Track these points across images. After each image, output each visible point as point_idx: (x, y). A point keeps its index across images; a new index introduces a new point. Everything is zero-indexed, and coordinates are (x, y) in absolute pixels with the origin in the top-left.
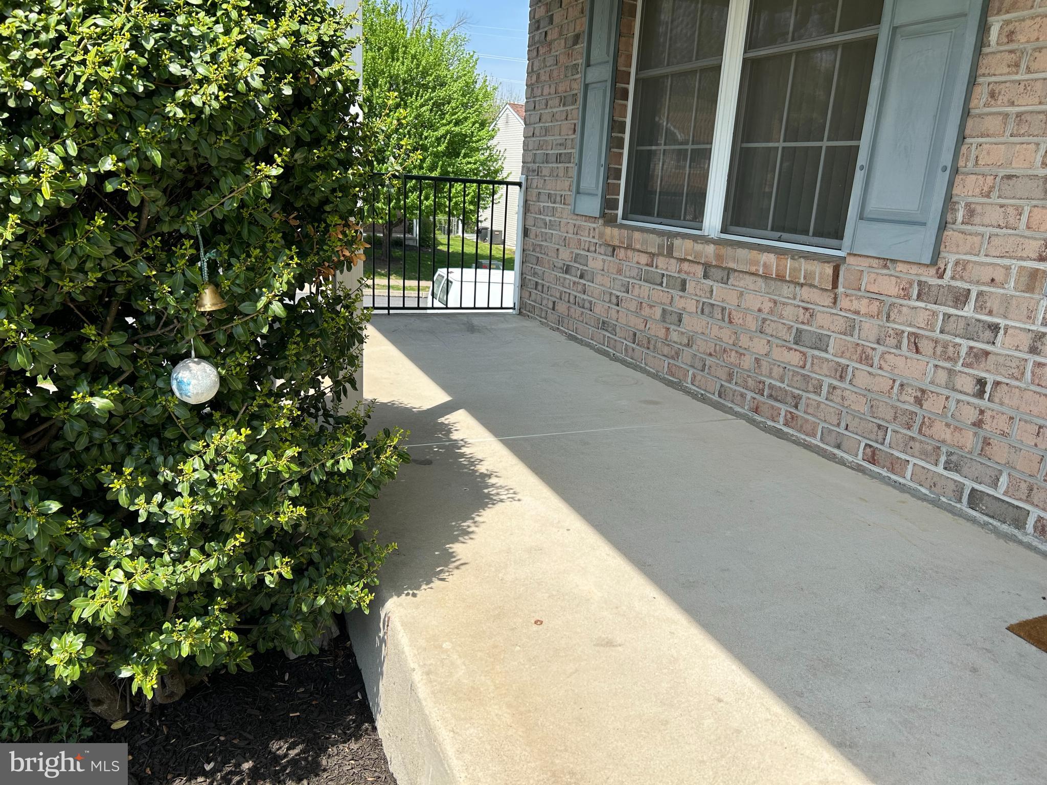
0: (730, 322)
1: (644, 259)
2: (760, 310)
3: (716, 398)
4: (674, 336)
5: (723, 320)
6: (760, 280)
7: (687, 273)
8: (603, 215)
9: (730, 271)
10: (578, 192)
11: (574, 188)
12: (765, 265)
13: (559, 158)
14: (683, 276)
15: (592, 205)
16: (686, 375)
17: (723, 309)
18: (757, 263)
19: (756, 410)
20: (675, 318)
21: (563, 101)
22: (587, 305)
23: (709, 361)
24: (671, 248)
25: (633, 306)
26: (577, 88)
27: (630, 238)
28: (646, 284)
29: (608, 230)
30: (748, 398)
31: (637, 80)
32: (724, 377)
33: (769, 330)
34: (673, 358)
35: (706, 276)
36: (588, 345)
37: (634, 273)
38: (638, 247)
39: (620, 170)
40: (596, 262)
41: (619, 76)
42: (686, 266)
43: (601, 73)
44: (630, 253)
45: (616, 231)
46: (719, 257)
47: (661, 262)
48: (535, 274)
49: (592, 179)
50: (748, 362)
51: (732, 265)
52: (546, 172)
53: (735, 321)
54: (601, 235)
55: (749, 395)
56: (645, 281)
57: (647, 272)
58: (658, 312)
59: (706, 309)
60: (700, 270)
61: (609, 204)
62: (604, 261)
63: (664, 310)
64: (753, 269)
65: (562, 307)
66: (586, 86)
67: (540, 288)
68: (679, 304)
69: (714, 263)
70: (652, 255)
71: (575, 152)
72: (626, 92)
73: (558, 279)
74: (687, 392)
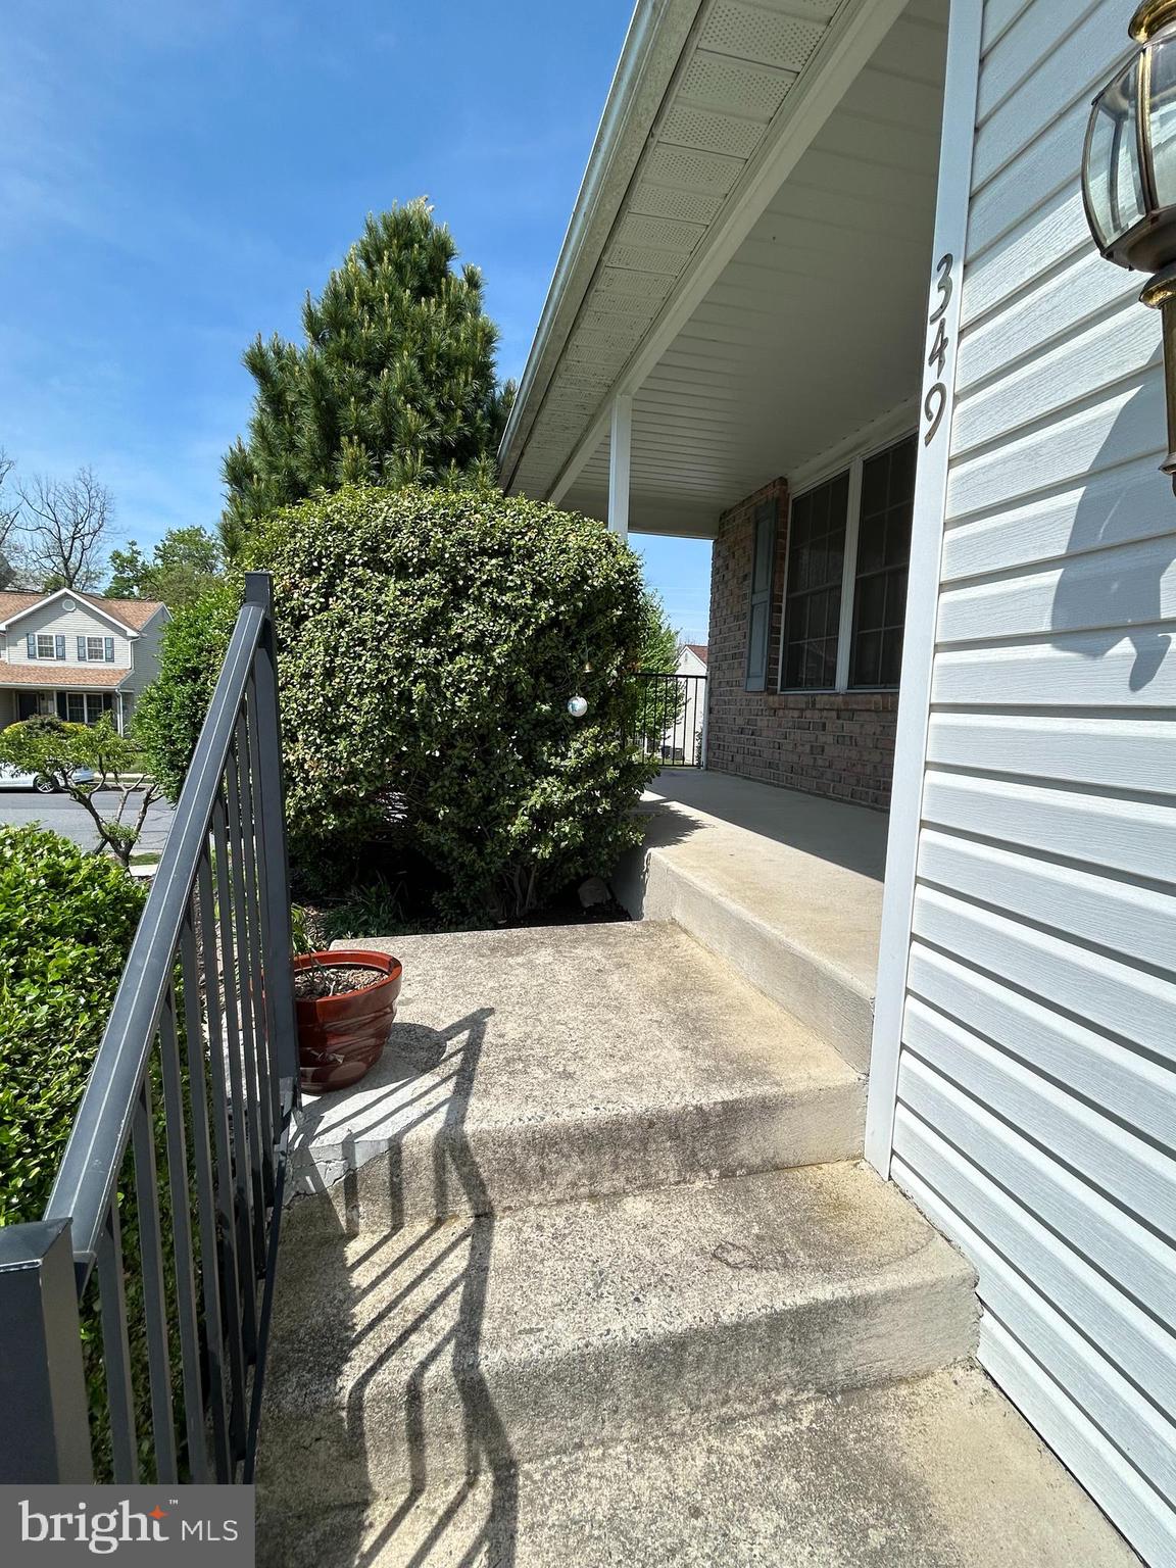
0: (856, 745)
1: (796, 714)
2: (874, 734)
3: (849, 798)
4: (820, 762)
5: (851, 744)
6: (873, 714)
7: (826, 718)
8: (767, 689)
9: (854, 711)
10: (748, 677)
11: (746, 675)
12: (875, 703)
13: (734, 656)
14: (823, 720)
15: (758, 684)
16: (828, 788)
17: (851, 737)
18: (870, 702)
19: (876, 801)
20: (819, 749)
21: (737, 618)
22: (757, 753)
23: (844, 774)
24: (814, 704)
25: (790, 747)
26: (747, 608)
27: (786, 701)
28: (799, 731)
29: (771, 698)
30: (870, 794)
31: (787, 599)
32: (855, 782)
33: (879, 746)
34: (819, 778)
35: (838, 718)
36: (759, 781)
37: (790, 724)
38: (792, 706)
39: (778, 659)
40: (762, 722)
41: (775, 598)
42: (825, 713)
43: (763, 597)
44: (787, 712)
45: (776, 698)
46: (846, 703)
47: (808, 714)
48: (718, 739)
49: (758, 665)
50: (869, 769)
51: (855, 707)
52: (725, 666)
53: (860, 743)
54: (766, 702)
55: (871, 791)
56: (798, 728)
57: (799, 722)
58: (807, 748)
59: (839, 740)
60: (834, 714)
61: (770, 681)
62: (768, 720)
63: (812, 746)
64: (868, 707)
65: (739, 758)
66: (753, 606)
67: (722, 748)
68: (822, 739)
69: (843, 707)
70: (802, 710)
71: (746, 650)
72: (780, 608)
73: (734, 739)
74: (830, 798)
